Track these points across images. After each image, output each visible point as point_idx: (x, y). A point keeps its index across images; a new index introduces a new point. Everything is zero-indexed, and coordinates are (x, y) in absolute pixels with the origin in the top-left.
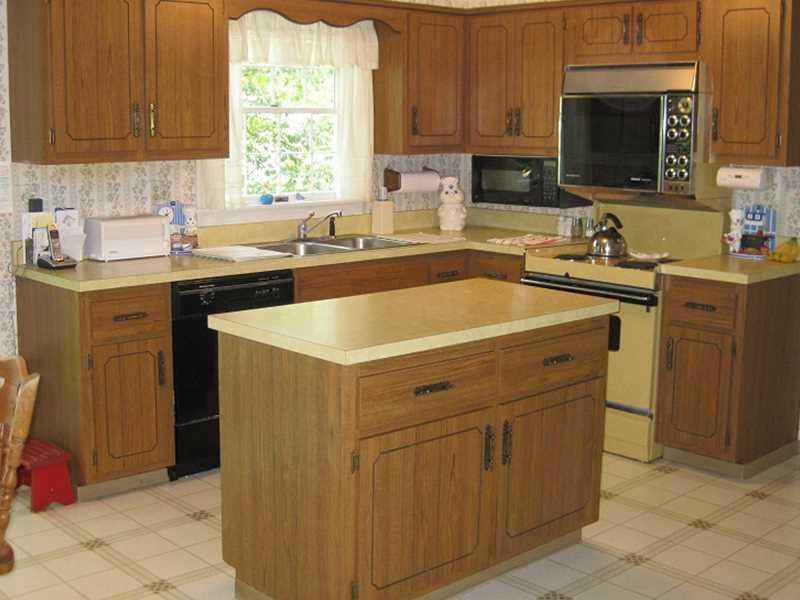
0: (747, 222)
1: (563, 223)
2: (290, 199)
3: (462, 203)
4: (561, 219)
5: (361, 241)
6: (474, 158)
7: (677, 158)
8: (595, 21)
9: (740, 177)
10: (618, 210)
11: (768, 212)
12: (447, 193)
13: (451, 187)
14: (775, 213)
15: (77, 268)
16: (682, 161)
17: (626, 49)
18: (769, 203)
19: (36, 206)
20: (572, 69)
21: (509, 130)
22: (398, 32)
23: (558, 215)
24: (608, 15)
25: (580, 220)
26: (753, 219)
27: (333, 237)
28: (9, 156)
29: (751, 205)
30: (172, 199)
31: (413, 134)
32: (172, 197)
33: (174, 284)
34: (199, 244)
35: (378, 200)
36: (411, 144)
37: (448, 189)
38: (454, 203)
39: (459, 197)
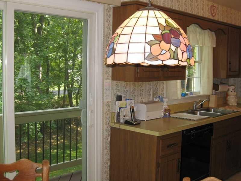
2: (188, 95)
5: (212, 109)
12: (231, 92)
13: (233, 90)
15: (141, 124)
19: (119, 98)
22: (226, 34)
27: (202, 108)
28: (111, 78)
30: (158, 95)
31: (229, 71)
32: (158, 94)
33: (183, 131)
34: (170, 113)
35: (212, 94)
36: (228, 74)
37: (232, 90)
38: (233, 95)
39: (235, 93)
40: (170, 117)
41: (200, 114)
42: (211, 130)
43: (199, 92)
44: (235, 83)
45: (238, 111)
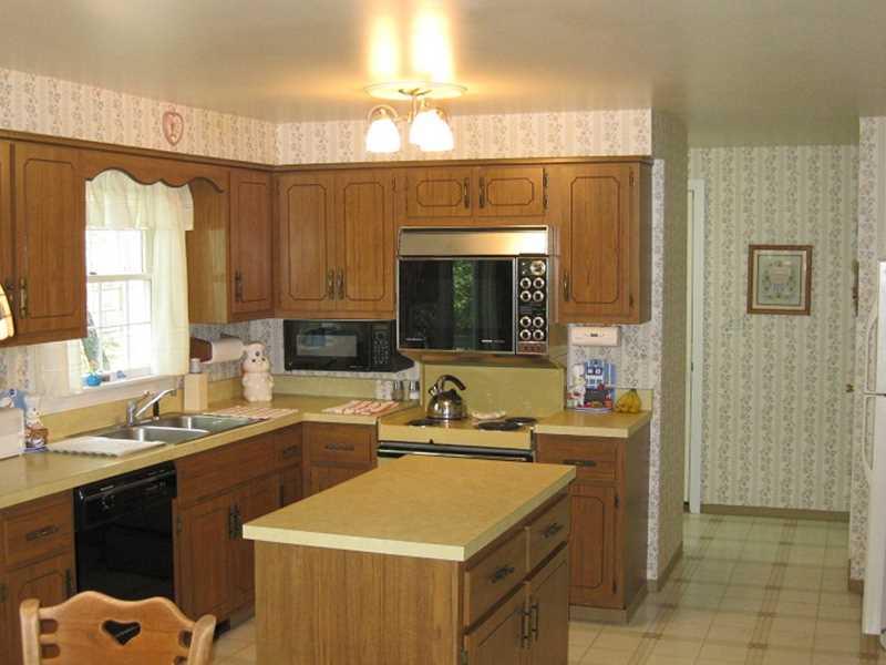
0: (588, 377)
1: (382, 386)
2: (111, 378)
3: (269, 371)
4: (379, 382)
5: (189, 420)
6: (285, 322)
7: (532, 319)
8: (430, 183)
9: (596, 335)
10: (458, 371)
11: (607, 365)
12: (254, 361)
13: (257, 354)
14: (613, 367)
16: (538, 322)
17: (467, 212)
18: (605, 357)
20: (405, 231)
21: (331, 292)
22: (221, 192)
23: (376, 379)
24: (446, 178)
25: (401, 383)
26: (594, 373)
27: (157, 418)
29: (588, 360)
30: (9, 386)
31: (237, 301)
32: (9, 384)
33: (76, 489)
34: (49, 438)
35: (191, 373)
36: (234, 311)
37: (255, 357)
38: (261, 372)
39: (266, 365)
40: (47, 450)
41: (148, 437)
42: (171, 482)
43: (149, 369)
44: (268, 334)
45: (262, 420)
